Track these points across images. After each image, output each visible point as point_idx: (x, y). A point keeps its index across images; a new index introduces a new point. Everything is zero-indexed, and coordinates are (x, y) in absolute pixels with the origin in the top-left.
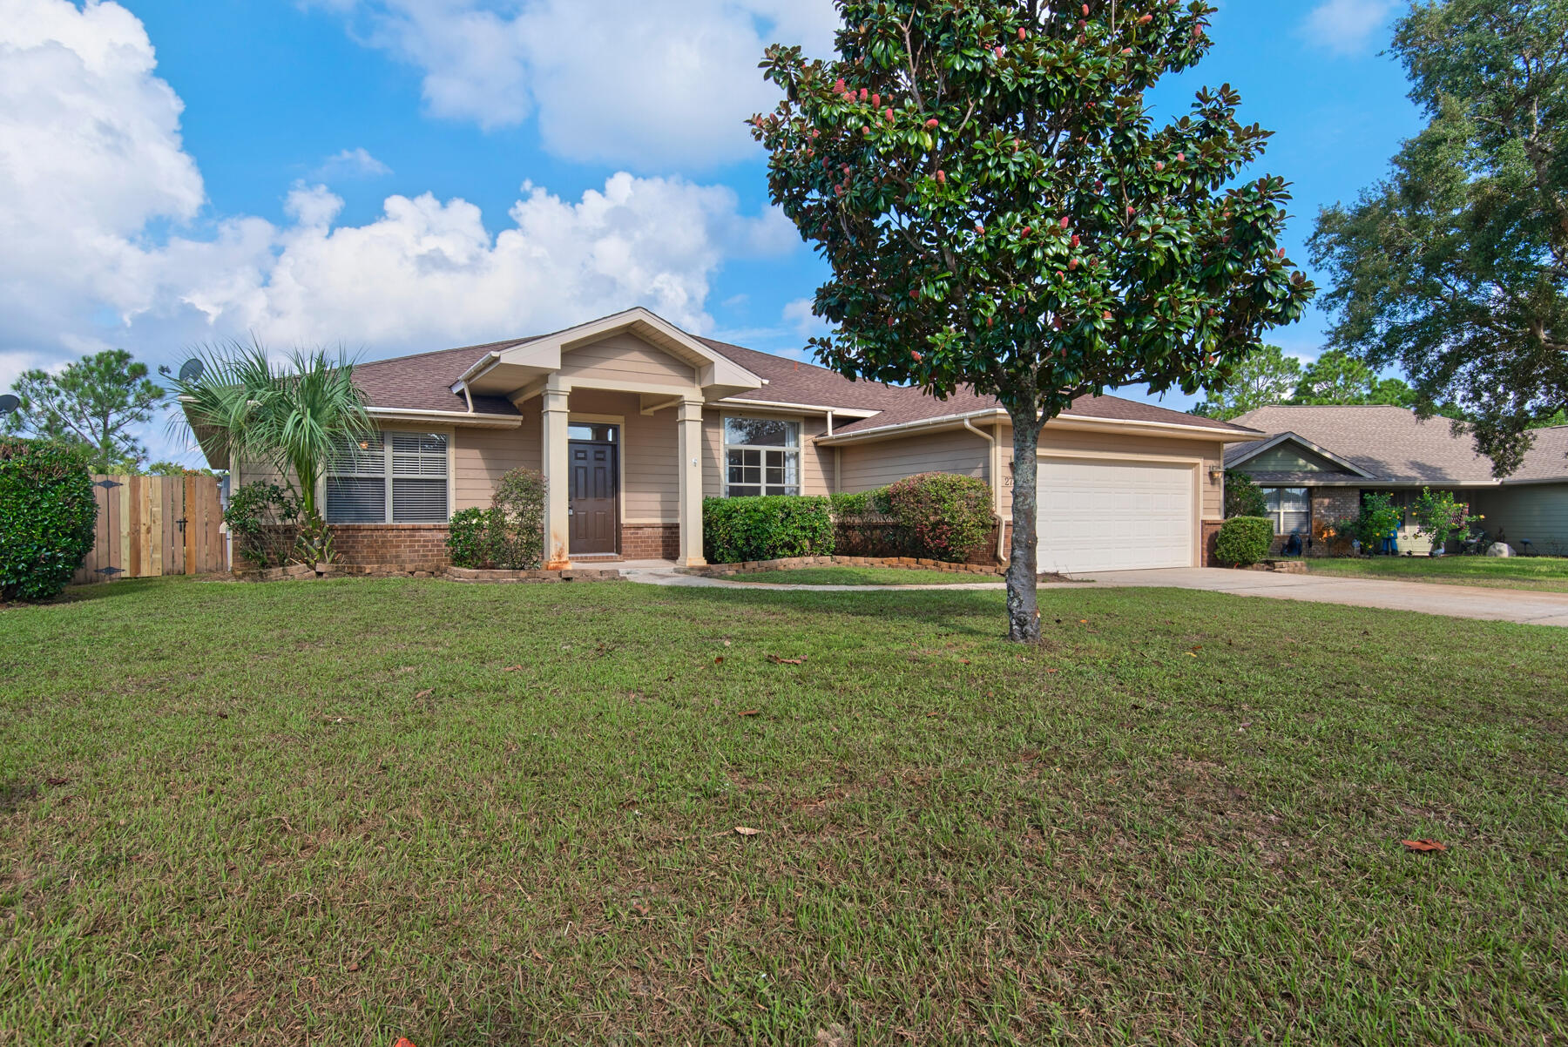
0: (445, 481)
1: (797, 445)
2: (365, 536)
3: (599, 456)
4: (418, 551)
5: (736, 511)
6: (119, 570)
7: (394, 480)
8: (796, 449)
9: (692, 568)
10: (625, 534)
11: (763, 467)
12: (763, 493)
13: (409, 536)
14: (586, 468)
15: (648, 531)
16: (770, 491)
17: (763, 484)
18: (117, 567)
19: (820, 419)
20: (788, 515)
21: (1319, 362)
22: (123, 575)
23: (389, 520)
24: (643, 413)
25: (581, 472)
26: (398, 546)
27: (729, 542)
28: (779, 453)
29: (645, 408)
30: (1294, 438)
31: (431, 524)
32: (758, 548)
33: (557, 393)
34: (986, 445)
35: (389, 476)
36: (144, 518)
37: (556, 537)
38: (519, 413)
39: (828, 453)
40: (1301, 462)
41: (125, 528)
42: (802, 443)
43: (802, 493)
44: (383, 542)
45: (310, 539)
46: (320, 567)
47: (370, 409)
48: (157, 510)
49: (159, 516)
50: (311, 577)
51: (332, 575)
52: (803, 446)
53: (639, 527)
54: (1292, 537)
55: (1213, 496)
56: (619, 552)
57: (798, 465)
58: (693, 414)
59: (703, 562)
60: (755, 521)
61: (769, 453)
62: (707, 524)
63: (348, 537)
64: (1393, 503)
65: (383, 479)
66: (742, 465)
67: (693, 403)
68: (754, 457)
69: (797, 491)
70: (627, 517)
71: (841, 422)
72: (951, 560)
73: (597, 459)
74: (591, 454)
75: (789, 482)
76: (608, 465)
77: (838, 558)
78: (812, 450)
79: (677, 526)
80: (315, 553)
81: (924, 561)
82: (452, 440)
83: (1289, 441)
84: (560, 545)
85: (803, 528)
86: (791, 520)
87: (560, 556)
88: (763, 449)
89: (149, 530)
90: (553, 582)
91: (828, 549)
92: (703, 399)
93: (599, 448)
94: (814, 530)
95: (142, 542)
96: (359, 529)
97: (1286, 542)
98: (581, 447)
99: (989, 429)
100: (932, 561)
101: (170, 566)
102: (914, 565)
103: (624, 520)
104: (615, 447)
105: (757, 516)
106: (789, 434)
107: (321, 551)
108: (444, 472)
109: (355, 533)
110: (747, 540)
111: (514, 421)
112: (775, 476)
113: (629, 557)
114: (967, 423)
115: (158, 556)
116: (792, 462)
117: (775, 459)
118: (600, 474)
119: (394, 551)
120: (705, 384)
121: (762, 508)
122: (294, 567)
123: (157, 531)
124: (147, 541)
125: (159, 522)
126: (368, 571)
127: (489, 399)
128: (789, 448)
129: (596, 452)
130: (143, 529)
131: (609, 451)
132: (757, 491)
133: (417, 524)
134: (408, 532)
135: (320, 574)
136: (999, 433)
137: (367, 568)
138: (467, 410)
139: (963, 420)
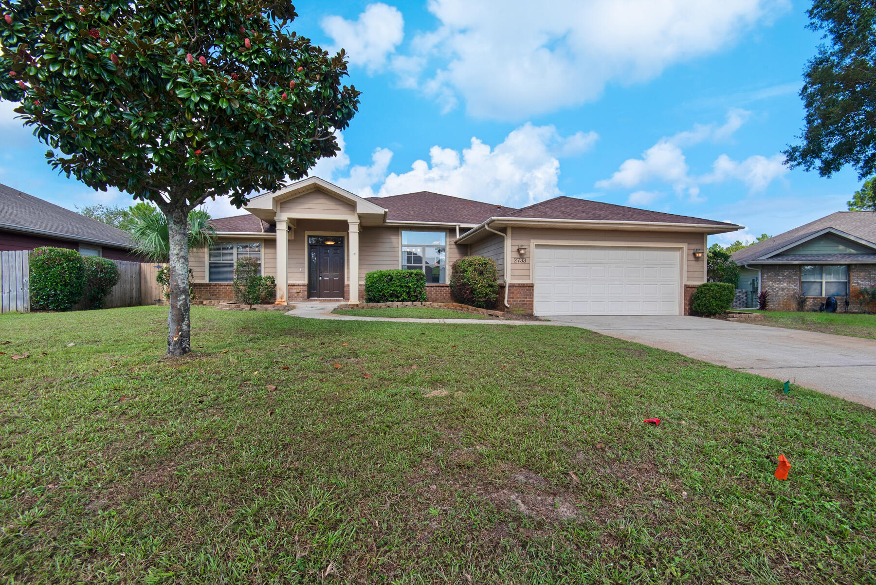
0: (260, 264)
1: (446, 244)
2: (223, 288)
10: (346, 289)
11: (424, 256)
12: (424, 269)
16: (428, 268)
17: (424, 265)
30: (833, 231)
33: (281, 221)
34: (502, 240)
37: (280, 289)
39: (464, 248)
40: (841, 247)
42: (448, 243)
54: (829, 298)
55: (697, 269)
56: (344, 298)
57: (446, 254)
58: (354, 229)
65: (233, 264)
66: (411, 255)
67: (354, 223)
69: (445, 267)
73: (335, 253)
74: (331, 251)
78: (454, 246)
82: (263, 245)
83: (829, 233)
84: (281, 293)
86: (392, 282)
87: (281, 298)
92: (359, 220)
94: (409, 287)
96: (221, 285)
97: (824, 302)
99: (504, 230)
100: (466, 306)
103: (346, 282)
104: (343, 247)
108: (259, 260)
109: (219, 287)
114: (487, 227)
131: (341, 249)
132: (420, 268)
136: (509, 232)
137: (205, 302)
138: (261, 231)
139: (484, 226)
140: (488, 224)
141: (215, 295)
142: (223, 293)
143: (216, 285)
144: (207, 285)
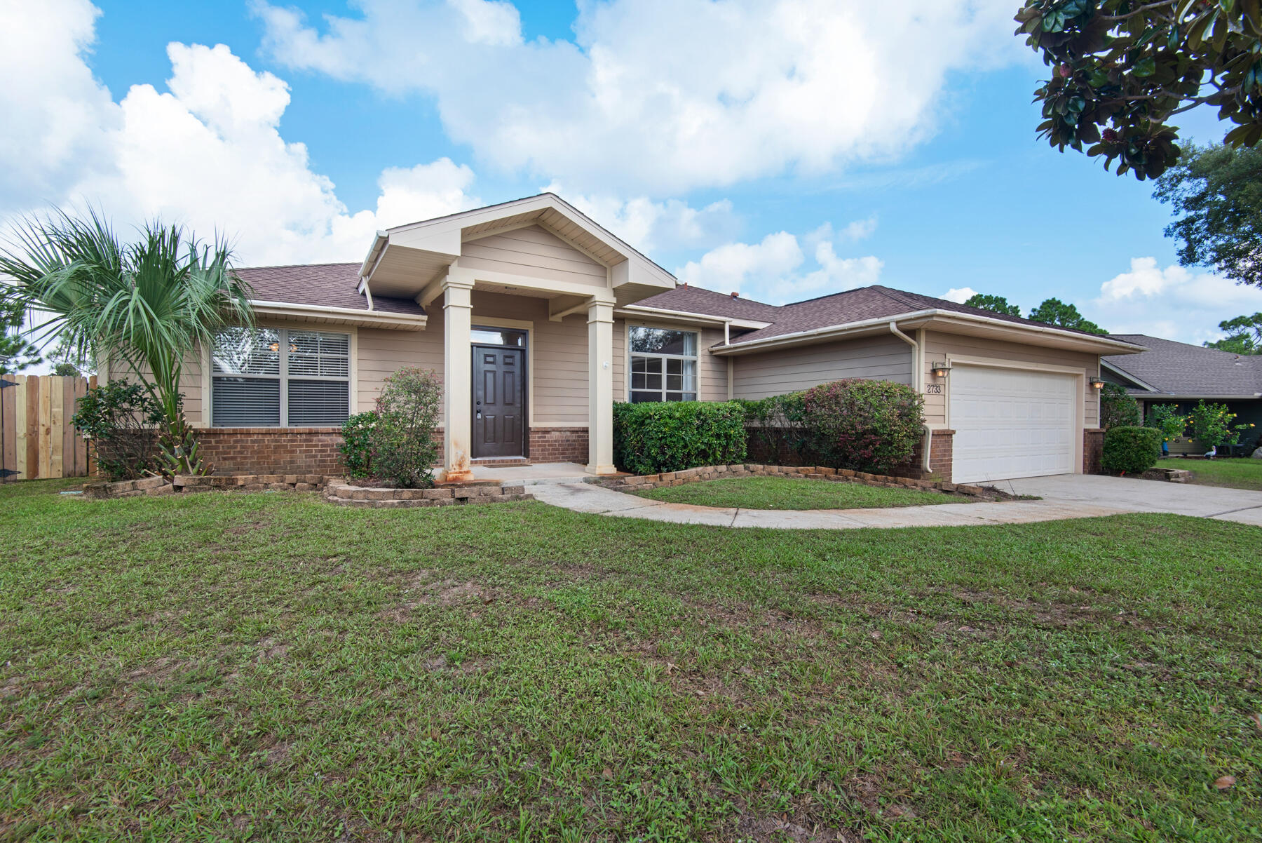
0: (347, 383)
1: (695, 354)
2: (253, 442)
3: (508, 360)
4: (315, 456)
5: (650, 417)
6: (14, 473)
7: (290, 381)
8: (693, 358)
9: (603, 478)
10: (533, 438)
11: (664, 374)
12: (664, 398)
13: (305, 440)
14: (494, 372)
15: (555, 435)
16: (670, 397)
17: (664, 390)
18: (12, 469)
19: (718, 330)
20: (704, 421)
21: (1041, 307)
22: (19, 477)
23: (284, 423)
24: (552, 319)
25: (490, 376)
26: (293, 452)
27: (641, 449)
28: (678, 362)
29: (553, 314)
31: (330, 428)
32: (672, 457)
33: (458, 287)
34: (911, 350)
35: (284, 377)
36: (43, 419)
37: (456, 444)
38: (423, 313)
39: (723, 360)
41: (22, 429)
42: (699, 352)
43: (699, 398)
44: (276, 447)
45: (170, 447)
46: (179, 480)
47: (255, 302)
48: (58, 410)
49: (60, 417)
50: (168, 491)
51: (194, 489)
52: (699, 355)
53: (546, 431)
55: (1092, 406)
56: (527, 455)
57: (695, 372)
58: (602, 316)
59: (612, 470)
60: (671, 428)
61: (669, 361)
62: (618, 430)
63: (236, 442)
64: (1177, 413)
65: (278, 381)
66: (644, 372)
67: (604, 304)
68: (655, 365)
69: (694, 396)
70: (534, 421)
71: (738, 332)
72: (876, 472)
73: (506, 364)
74: (500, 359)
75: (686, 388)
76: (517, 370)
77: (752, 466)
78: (707, 359)
79: (586, 431)
80: (176, 462)
81: (844, 471)
82: (354, 340)
84: (460, 453)
85: (718, 436)
87: (460, 466)
88: (664, 357)
89: (48, 432)
90: (443, 504)
91: (739, 457)
92: (614, 300)
93: (508, 353)
94: (728, 437)
95: (41, 442)
96: (248, 434)
98: (491, 352)
99: (913, 333)
100: (853, 472)
101: (72, 467)
102: (833, 476)
103: (532, 424)
104: (523, 352)
105: (673, 424)
106: (687, 344)
107: (183, 461)
108: (346, 374)
109: (244, 438)
110: (662, 448)
111: (417, 320)
112: (675, 383)
113: (536, 460)
114: (893, 327)
115: (58, 457)
116: (689, 370)
117: (675, 366)
118: (509, 378)
119: (287, 457)
120: (619, 283)
121: (677, 415)
122: (146, 480)
123: (57, 432)
124: (46, 442)
125: (60, 423)
126: (240, 483)
127: (388, 297)
128: (686, 357)
129: (506, 357)
130: (42, 430)
131: (518, 355)
132: (657, 397)
133: (314, 427)
134: (304, 437)
135: (178, 488)
136: (923, 337)
137: (241, 479)
138: (367, 307)
139: (889, 323)
140: (897, 322)
141: (232, 458)
142: (253, 452)
143: (235, 433)
144: (210, 433)
